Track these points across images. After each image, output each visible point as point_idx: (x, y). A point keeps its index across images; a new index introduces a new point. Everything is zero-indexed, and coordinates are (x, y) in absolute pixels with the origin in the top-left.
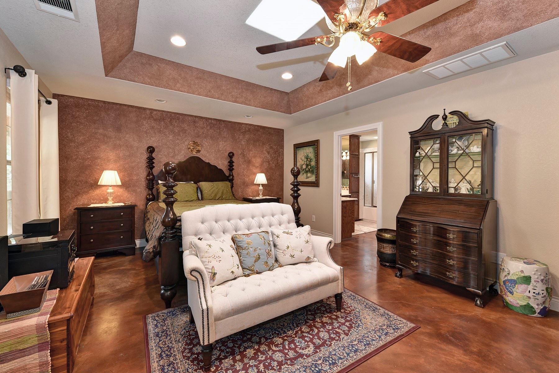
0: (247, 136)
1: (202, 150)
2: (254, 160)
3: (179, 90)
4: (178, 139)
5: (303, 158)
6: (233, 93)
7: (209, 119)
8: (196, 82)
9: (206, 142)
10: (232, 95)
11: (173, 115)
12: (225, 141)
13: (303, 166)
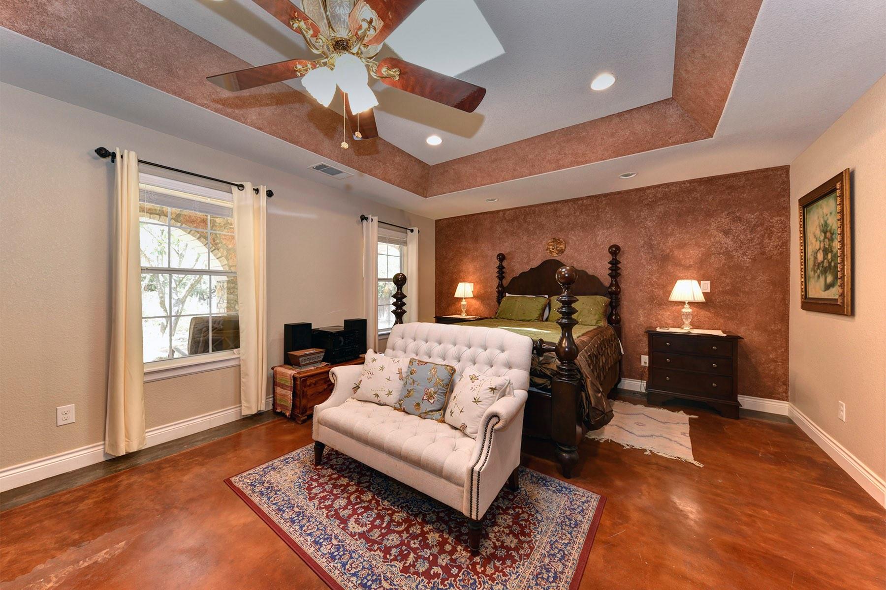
0: (660, 209)
1: (567, 249)
2: (681, 252)
3: (481, 185)
4: (533, 239)
5: (818, 232)
6: (549, 157)
7: (578, 199)
8: (494, 166)
9: (573, 235)
10: (549, 161)
11: (527, 209)
12: (607, 228)
13: (818, 254)
